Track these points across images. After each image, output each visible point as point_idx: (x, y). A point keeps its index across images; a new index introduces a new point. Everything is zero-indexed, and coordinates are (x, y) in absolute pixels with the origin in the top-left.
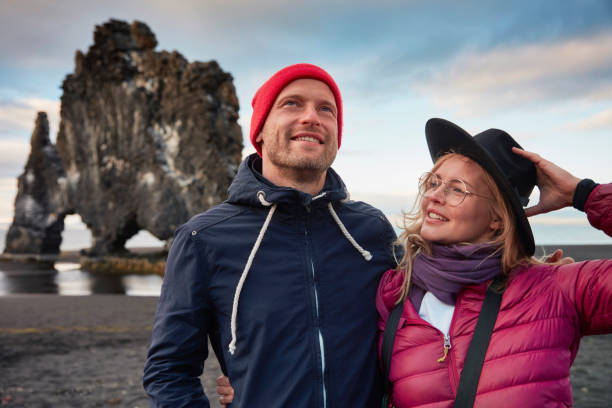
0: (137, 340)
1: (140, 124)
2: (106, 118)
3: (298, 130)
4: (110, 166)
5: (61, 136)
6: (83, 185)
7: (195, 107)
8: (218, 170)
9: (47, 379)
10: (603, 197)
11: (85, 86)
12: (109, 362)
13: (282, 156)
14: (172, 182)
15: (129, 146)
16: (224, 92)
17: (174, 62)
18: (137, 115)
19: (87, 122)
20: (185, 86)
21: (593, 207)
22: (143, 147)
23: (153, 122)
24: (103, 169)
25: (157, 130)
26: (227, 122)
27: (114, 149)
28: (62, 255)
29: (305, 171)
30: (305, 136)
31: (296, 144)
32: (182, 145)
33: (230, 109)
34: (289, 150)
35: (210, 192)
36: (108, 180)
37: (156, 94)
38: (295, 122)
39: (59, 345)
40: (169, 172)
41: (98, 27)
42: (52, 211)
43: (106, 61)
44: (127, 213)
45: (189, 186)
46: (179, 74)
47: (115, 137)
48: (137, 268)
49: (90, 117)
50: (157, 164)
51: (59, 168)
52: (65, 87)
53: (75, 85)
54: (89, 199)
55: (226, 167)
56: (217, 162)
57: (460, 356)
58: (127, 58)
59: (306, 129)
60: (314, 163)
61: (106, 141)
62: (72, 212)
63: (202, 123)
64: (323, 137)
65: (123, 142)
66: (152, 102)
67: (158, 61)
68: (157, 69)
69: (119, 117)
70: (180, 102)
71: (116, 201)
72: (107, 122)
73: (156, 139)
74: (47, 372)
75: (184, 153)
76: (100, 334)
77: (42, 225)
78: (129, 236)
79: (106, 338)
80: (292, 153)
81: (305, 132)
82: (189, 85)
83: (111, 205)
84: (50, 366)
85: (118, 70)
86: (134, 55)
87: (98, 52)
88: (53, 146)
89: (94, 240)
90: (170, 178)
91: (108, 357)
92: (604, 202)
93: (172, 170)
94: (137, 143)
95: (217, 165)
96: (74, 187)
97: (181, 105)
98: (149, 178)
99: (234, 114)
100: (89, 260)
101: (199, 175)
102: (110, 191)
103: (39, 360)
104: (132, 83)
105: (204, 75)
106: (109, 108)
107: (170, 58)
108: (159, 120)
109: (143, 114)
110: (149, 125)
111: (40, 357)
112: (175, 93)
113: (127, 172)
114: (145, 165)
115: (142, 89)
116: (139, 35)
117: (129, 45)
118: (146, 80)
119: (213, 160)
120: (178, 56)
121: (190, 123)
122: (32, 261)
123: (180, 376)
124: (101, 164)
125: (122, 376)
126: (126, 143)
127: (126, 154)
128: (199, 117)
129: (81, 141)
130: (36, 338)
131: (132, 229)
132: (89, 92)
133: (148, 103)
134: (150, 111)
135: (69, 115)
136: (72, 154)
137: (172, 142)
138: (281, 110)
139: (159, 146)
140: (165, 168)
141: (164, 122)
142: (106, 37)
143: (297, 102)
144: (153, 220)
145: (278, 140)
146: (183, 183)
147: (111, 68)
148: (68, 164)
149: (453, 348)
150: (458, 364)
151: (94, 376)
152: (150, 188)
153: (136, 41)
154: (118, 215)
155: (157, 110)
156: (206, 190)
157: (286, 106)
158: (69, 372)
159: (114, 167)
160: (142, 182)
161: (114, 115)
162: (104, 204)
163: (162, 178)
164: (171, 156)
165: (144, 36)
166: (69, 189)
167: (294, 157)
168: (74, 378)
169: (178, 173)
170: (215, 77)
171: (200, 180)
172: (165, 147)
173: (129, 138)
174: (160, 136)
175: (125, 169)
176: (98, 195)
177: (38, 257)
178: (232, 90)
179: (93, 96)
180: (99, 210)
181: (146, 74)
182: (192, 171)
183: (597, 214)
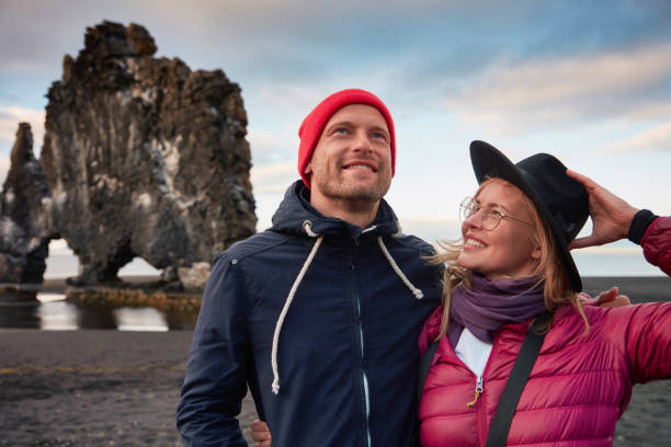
0: (129, 382)
1: (135, 140)
2: (97, 131)
3: (350, 158)
4: (101, 184)
5: (46, 150)
6: (70, 206)
7: (198, 120)
8: (223, 192)
9: (23, 427)
10: (662, 231)
11: (74, 94)
12: (96, 407)
13: (334, 186)
14: (171, 204)
15: (123, 163)
16: (231, 105)
17: (175, 71)
18: (132, 128)
19: (75, 136)
20: (187, 97)
21: (651, 242)
22: (139, 163)
23: (150, 137)
24: (93, 188)
25: (155, 145)
26: (232, 138)
27: (106, 167)
28: (45, 284)
29: (357, 201)
30: (358, 164)
31: (348, 173)
32: (182, 163)
33: (237, 123)
34: (341, 180)
35: (213, 215)
36: (98, 201)
37: (154, 106)
38: (346, 150)
39: (40, 388)
40: (168, 192)
41: (89, 29)
42: (34, 236)
43: (98, 67)
44: (119, 238)
45: (190, 208)
46: (180, 84)
47: (108, 152)
48: (131, 299)
49: (79, 130)
50: (154, 183)
51: (43, 187)
52: (50, 96)
53: (63, 93)
54: (77, 222)
55: (232, 188)
56: (222, 181)
57: (490, 403)
58: (122, 64)
59: (359, 157)
60: (368, 191)
61: (97, 157)
62: (57, 237)
63: (205, 138)
64: (376, 165)
65: (116, 158)
66: (149, 114)
67: (157, 69)
68: (156, 78)
69: (113, 131)
70: (180, 115)
71: (107, 224)
72: (98, 136)
73: (153, 156)
74: (25, 420)
75: (185, 171)
76: (87, 375)
77: (22, 250)
78: (122, 264)
79: (93, 379)
80: (345, 182)
81: (357, 160)
82: (191, 96)
83: (101, 229)
84: (29, 413)
85: (112, 78)
86: (130, 61)
87: (90, 57)
88: (36, 161)
89: (82, 267)
90: (168, 200)
91: (94, 403)
92: (663, 237)
93: (171, 192)
94: (132, 161)
95: (222, 185)
96: (60, 208)
97: (182, 119)
98: (146, 199)
99: (241, 129)
100: (74, 291)
101: (201, 197)
102: (100, 213)
103: (15, 406)
104: (128, 93)
105: (208, 85)
106: (101, 121)
107: (171, 66)
108: (157, 135)
109: (139, 128)
110: (146, 140)
111: (16, 402)
112: (175, 105)
113: (121, 191)
114: (140, 184)
115: (139, 100)
116: (136, 39)
117: (125, 50)
118: (144, 90)
119: (217, 180)
120: (179, 63)
121: (192, 138)
122: (10, 291)
123: (218, 417)
124: (91, 182)
125: (110, 423)
126: (120, 159)
127: (120, 172)
128: (202, 132)
129: (69, 157)
130: (12, 380)
131: (126, 256)
132: (79, 102)
133: (145, 116)
134: (147, 123)
135: (55, 126)
136: (59, 171)
137: (172, 161)
138: (330, 138)
139: (157, 164)
140: (163, 188)
141: (163, 137)
142: (99, 41)
143: (348, 130)
144: (149, 245)
145: (328, 169)
146: (183, 205)
147: (104, 76)
148: (54, 181)
149: (484, 392)
150: (488, 411)
151: (79, 424)
152: (147, 211)
153: (132, 46)
154: (110, 241)
155: (155, 123)
156: (208, 214)
157: (336, 134)
158: (50, 419)
159: (105, 186)
160: (138, 203)
161: (107, 128)
162: (94, 228)
163: (159, 199)
164: (171, 174)
165: (142, 41)
166: (55, 210)
167: (347, 186)
168: (54, 426)
169: (178, 194)
170: (221, 88)
171: (201, 203)
172: (164, 164)
173: (124, 154)
174: (158, 152)
175: (118, 188)
176: (87, 218)
177: (18, 287)
178: (239, 103)
179: (83, 106)
180: (89, 233)
181: (143, 84)
182: (194, 193)
183: (654, 250)
